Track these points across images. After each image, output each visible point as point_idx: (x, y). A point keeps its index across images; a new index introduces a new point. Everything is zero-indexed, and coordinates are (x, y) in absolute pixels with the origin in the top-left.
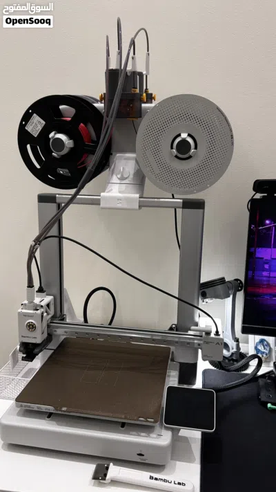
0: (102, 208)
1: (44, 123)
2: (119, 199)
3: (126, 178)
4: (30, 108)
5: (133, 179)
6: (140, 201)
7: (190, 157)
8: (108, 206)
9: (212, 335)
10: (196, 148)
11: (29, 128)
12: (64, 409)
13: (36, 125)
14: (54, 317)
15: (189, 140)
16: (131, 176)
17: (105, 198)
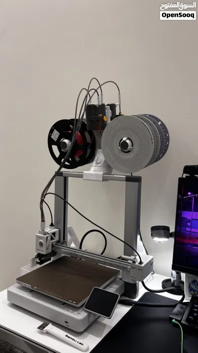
0: (84, 180)
1: (59, 134)
2: (92, 175)
3: (99, 163)
4: (52, 127)
5: (104, 164)
6: (103, 177)
7: (129, 151)
8: (86, 179)
9: (137, 264)
10: (133, 146)
11: (53, 137)
12: (35, 287)
13: (56, 135)
14: (58, 242)
15: (128, 141)
16: (103, 162)
17: (86, 174)
